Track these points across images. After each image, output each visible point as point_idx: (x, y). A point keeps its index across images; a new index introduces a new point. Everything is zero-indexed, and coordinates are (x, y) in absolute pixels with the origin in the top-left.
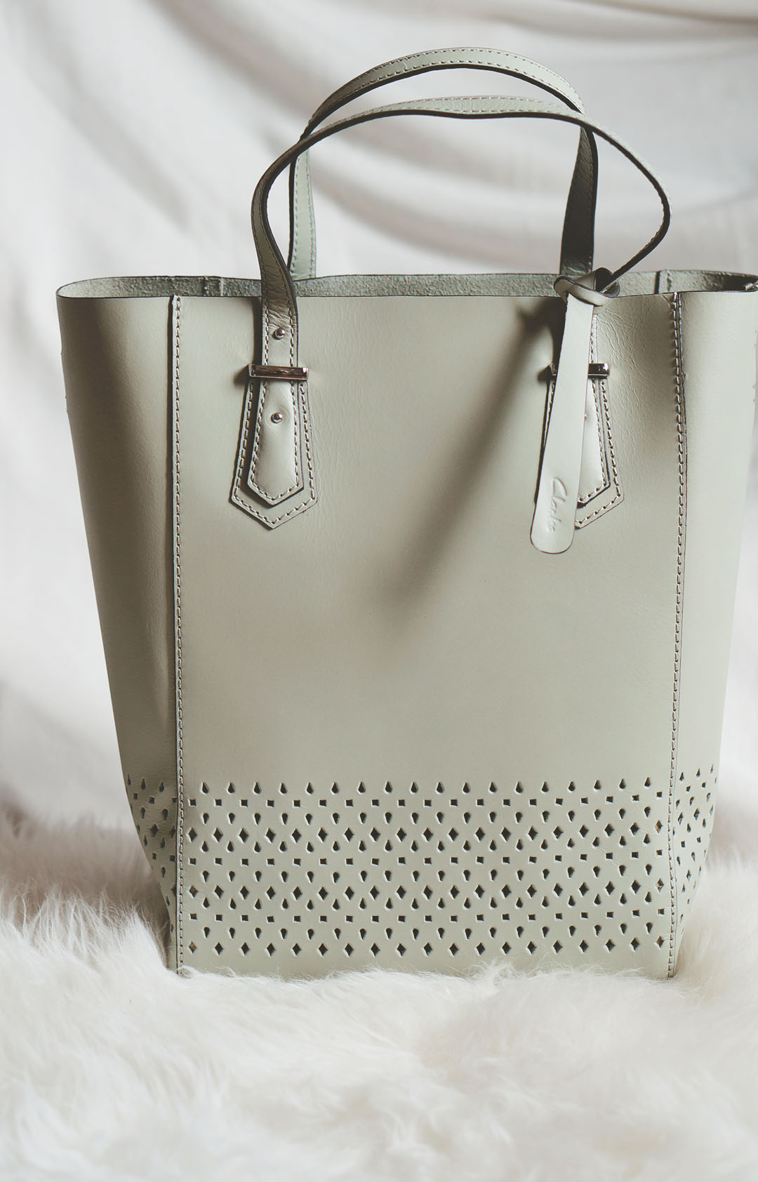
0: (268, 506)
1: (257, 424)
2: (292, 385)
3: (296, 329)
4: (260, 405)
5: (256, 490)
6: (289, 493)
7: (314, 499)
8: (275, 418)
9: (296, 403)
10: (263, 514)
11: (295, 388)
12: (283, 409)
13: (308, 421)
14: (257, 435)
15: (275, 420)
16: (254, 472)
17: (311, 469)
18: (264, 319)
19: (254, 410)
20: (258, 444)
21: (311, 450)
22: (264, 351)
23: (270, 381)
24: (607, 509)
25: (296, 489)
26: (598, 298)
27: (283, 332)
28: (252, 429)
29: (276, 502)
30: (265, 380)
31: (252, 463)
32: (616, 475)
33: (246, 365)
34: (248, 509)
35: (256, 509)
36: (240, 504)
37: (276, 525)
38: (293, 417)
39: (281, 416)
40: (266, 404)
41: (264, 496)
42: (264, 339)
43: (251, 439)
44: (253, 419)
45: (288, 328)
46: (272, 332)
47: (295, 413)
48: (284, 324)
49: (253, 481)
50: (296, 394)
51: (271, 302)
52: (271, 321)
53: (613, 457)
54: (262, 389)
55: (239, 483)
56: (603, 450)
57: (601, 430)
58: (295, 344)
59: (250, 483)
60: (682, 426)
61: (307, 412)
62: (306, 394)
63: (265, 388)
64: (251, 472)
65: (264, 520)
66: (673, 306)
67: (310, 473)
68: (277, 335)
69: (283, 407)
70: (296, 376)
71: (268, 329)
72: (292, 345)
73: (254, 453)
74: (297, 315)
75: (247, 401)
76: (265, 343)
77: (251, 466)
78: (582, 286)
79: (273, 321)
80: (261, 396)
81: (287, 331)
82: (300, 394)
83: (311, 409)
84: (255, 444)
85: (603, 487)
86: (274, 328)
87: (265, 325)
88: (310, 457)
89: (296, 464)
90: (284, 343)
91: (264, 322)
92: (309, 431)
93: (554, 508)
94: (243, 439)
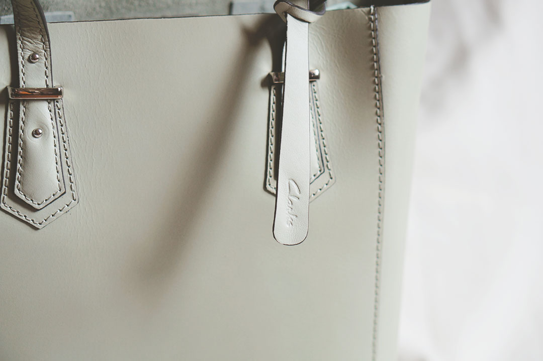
0: (34, 210)
1: (20, 139)
2: (49, 103)
3: (49, 53)
4: (21, 123)
5: (23, 197)
6: (53, 198)
7: (75, 200)
8: (36, 133)
9: (54, 119)
10: (30, 217)
11: (52, 105)
12: (43, 125)
13: (66, 133)
14: (20, 149)
15: (35, 136)
16: (19, 182)
17: (70, 174)
18: (18, 46)
19: (16, 127)
20: (21, 157)
21: (70, 158)
22: (21, 75)
23: (29, 101)
24: (322, 191)
25: (59, 193)
26: (312, 16)
27: (37, 56)
28: (15, 144)
29: (41, 206)
30: (24, 101)
31: (18, 174)
32: (328, 162)
33: (5, 87)
34: (16, 214)
35: (23, 213)
36: (8, 210)
37: (42, 226)
38: (51, 131)
39: (40, 131)
40: (26, 121)
41: (30, 202)
42: (20, 63)
43: (14, 153)
44: (15, 135)
45: (42, 52)
46: (26, 57)
47: (53, 128)
48: (38, 49)
49: (19, 190)
50: (53, 110)
51: (24, 30)
52: (26, 47)
53: (325, 146)
54: (22, 108)
55: (6, 192)
56: (318, 142)
57: (315, 126)
58: (49, 67)
59: (16, 191)
60: (381, 119)
61: (64, 125)
62: (62, 109)
63: (25, 107)
64: (17, 182)
65: (31, 222)
66: (370, 19)
67: (70, 177)
68: (32, 59)
69: (42, 123)
70: (52, 94)
71: (23, 55)
72: (47, 68)
73: (19, 165)
74: (49, 41)
75: (9, 119)
76: (21, 67)
77: (17, 177)
78: (299, 7)
79: (28, 47)
80: (22, 115)
81: (41, 55)
82: (57, 110)
83: (67, 122)
84: (19, 157)
85: (319, 173)
86: (28, 53)
87: (20, 51)
88: (69, 164)
89: (58, 172)
90: (38, 66)
91: (19, 48)
92: (67, 142)
93: (291, 205)
94: (7, 153)
